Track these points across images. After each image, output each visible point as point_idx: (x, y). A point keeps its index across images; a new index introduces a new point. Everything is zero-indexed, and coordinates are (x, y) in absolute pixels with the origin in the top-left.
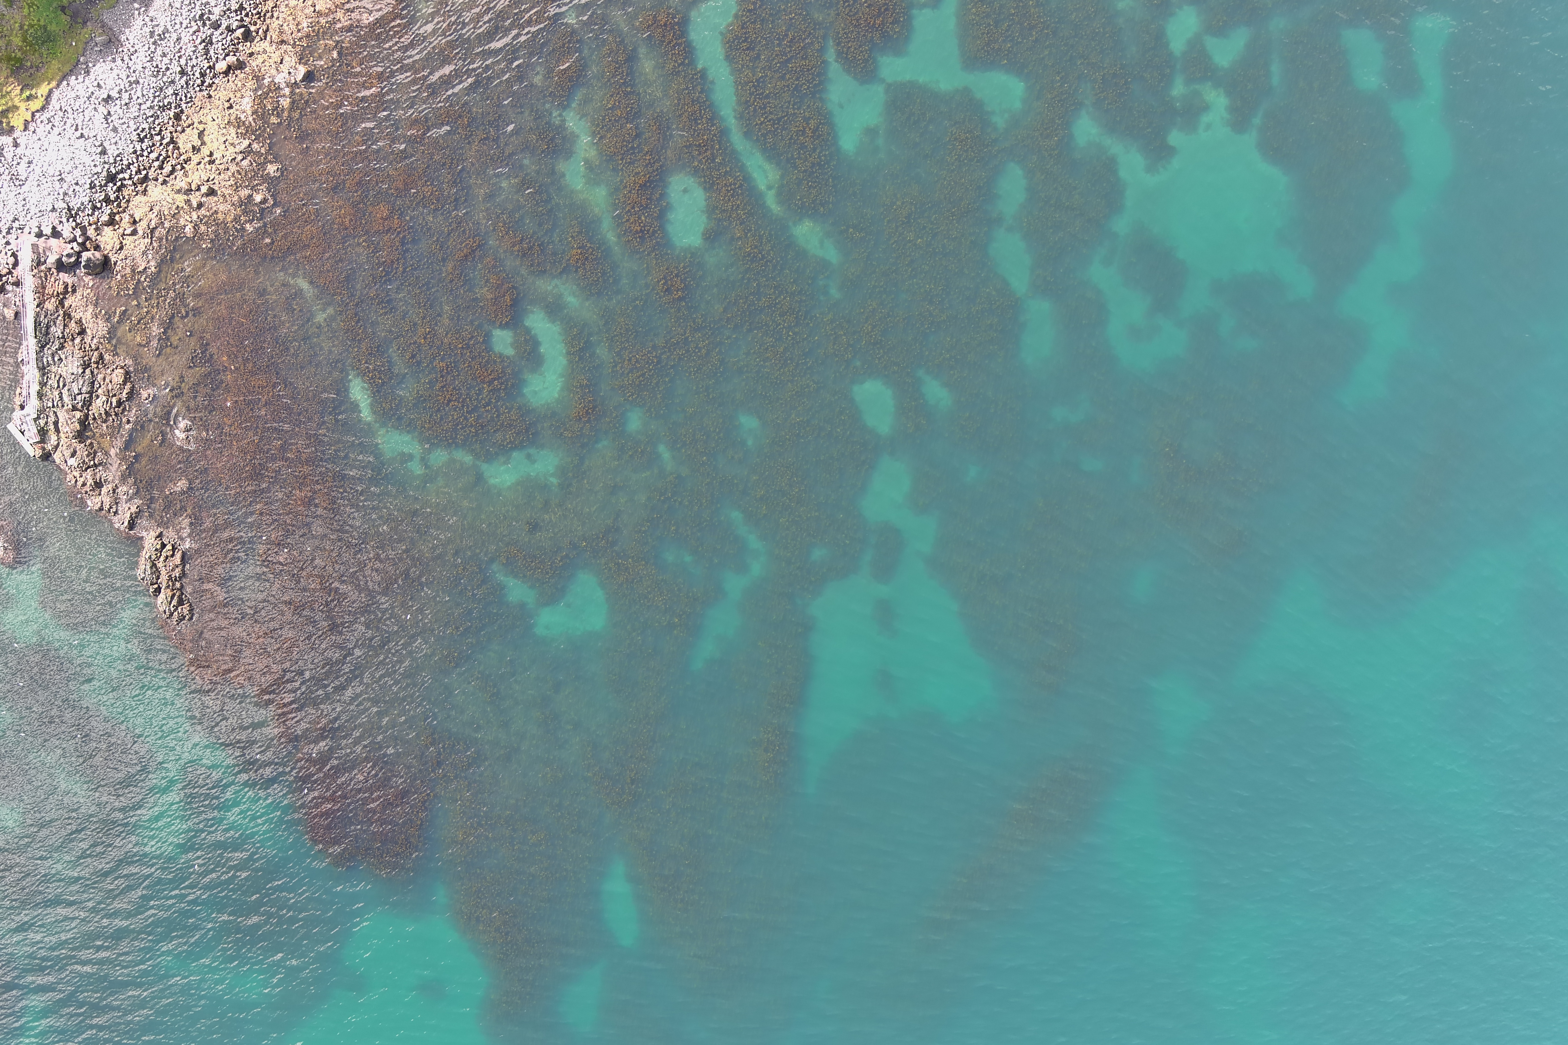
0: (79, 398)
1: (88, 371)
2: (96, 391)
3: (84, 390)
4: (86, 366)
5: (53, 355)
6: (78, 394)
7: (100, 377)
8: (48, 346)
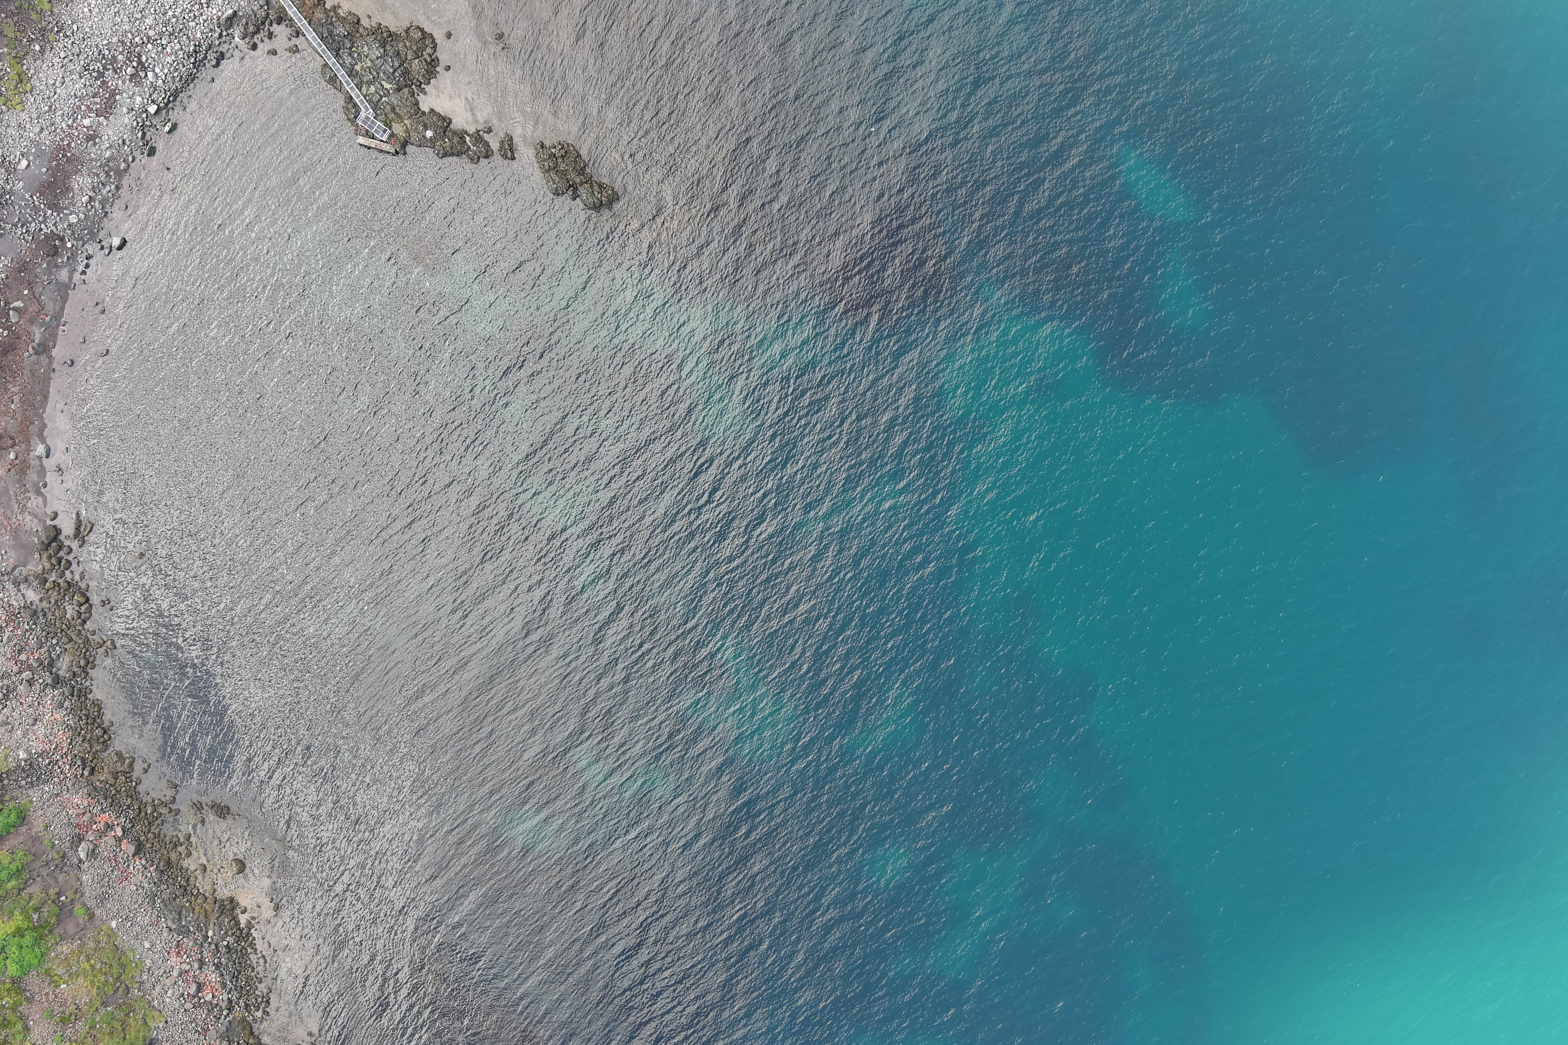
0: (397, 74)
1: (388, 48)
2: (406, 59)
3: (397, 64)
4: (383, 45)
5: (350, 54)
6: (394, 72)
7: (401, 45)
8: (341, 51)
